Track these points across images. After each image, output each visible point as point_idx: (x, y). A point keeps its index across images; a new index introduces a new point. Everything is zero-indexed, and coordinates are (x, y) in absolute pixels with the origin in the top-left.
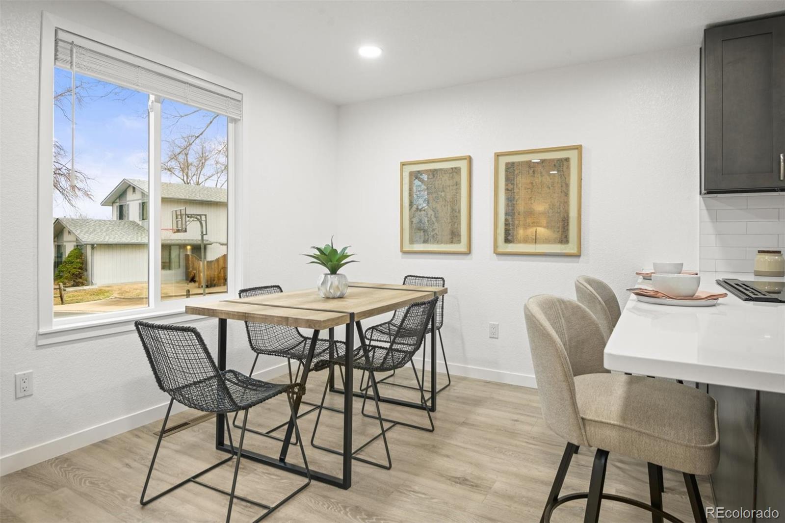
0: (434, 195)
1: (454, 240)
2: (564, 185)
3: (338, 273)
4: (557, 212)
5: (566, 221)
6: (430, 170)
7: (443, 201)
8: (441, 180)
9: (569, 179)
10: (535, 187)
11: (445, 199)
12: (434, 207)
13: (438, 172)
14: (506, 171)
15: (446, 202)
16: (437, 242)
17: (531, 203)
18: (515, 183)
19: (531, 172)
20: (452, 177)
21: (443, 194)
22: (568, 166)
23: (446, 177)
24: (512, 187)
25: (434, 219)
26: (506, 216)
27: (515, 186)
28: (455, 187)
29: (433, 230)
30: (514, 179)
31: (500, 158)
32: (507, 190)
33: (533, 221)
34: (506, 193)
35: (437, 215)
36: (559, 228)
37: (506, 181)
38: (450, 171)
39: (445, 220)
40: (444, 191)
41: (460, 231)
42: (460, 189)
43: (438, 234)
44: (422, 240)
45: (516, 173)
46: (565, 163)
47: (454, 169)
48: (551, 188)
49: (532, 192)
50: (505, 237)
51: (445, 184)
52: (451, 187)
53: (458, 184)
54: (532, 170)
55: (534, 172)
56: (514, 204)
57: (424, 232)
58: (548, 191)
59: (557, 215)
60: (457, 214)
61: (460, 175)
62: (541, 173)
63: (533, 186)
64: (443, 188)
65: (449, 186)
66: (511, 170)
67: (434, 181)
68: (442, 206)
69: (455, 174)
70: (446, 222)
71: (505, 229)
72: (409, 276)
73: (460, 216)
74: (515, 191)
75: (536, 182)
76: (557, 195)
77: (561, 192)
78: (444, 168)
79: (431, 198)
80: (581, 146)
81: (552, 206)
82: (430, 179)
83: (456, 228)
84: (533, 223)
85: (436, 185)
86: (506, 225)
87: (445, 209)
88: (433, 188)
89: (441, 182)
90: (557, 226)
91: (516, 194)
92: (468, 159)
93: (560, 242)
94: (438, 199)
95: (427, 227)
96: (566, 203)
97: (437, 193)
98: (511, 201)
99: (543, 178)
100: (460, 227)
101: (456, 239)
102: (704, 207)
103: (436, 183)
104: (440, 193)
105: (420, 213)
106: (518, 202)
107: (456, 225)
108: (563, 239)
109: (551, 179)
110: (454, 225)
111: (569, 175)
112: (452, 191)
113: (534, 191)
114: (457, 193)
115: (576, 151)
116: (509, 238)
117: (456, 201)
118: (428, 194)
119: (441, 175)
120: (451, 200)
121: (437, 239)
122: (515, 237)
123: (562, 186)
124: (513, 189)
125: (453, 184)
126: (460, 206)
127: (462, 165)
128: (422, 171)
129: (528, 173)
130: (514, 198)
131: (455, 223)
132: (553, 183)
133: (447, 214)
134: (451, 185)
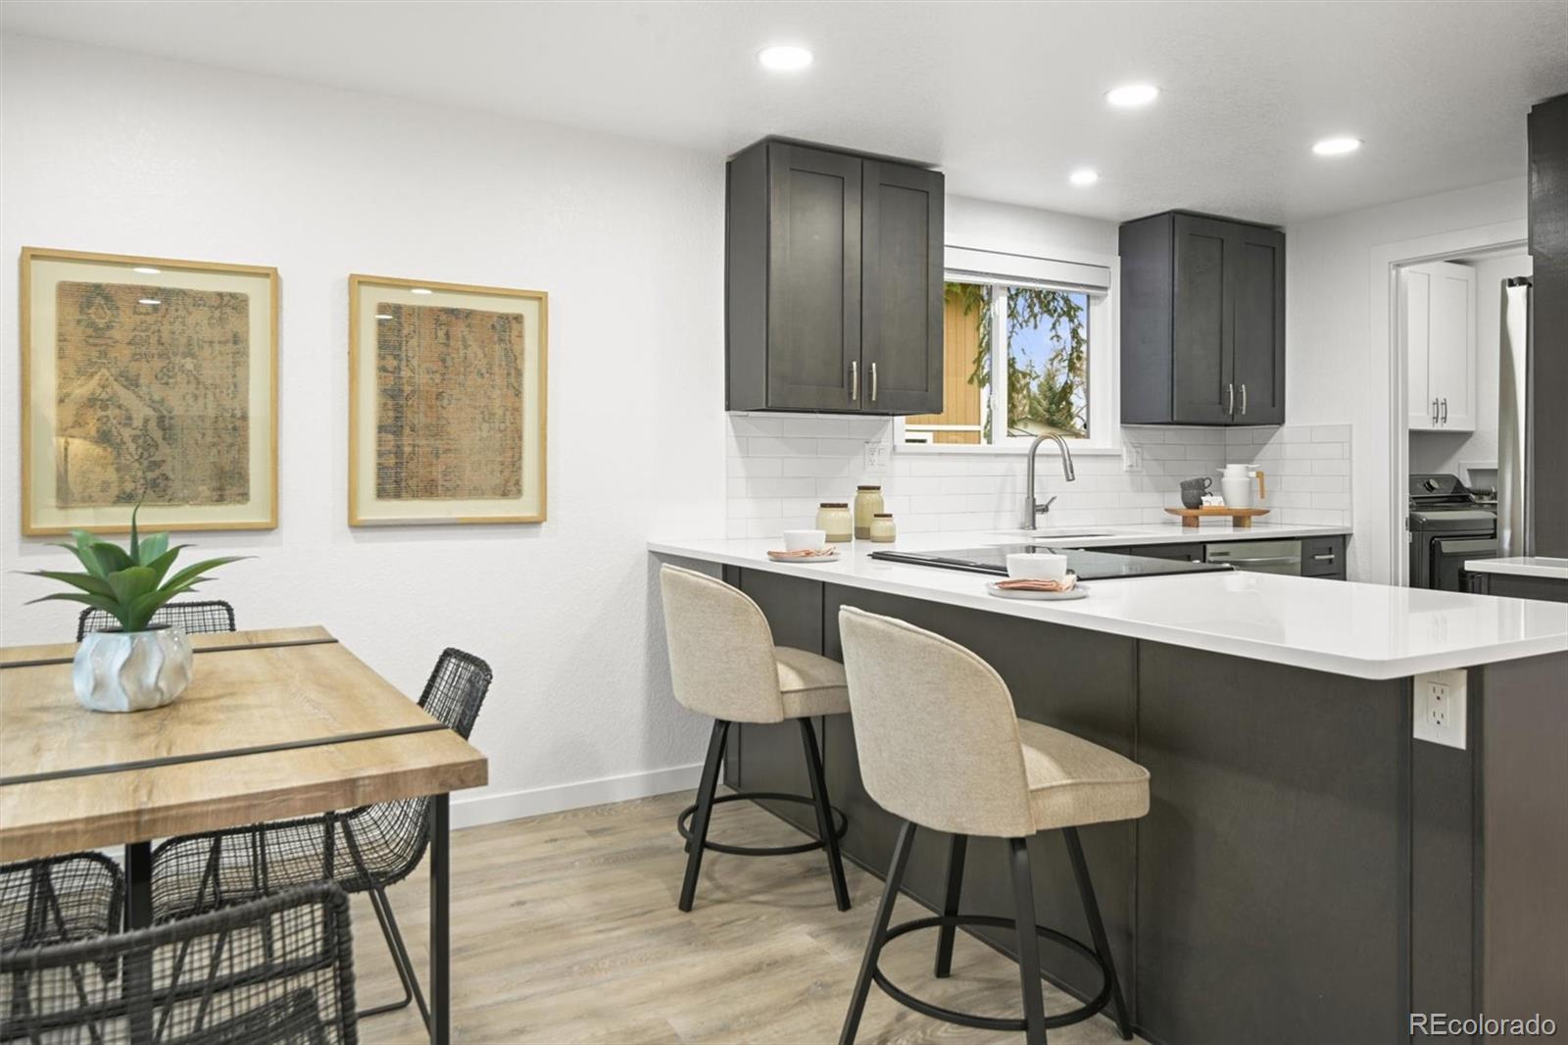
0: (158, 363)
1: (226, 493)
2: (513, 372)
4: (501, 431)
5: (516, 450)
6: (143, 288)
7: (188, 383)
8: (183, 323)
9: (523, 364)
10: (451, 369)
11: (197, 379)
12: (156, 397)
14: (380, 324)
15: (201, 386)
16: (170, 500)
17: (443, 408)
18: (404, 357)
19: (441, 334)
20: (220, 319)
21: (189, 364)
22: (521, 332)
23: (200, 316)
24: (395, 363)
25: (157, 434)
26: (379, 432)
27: (404, 363)
28: (230, 347)
29: (157, 464)
30: (400, 345)
31: (364, 289)
32: (382, 369)
33: (446, 447)
34: (380, 378)
35: (168, 421)
36: (502, 464)
37: (380, 348)
38: (214, 301)
39: (199, 437)
40: (193, 356)
41: (247, 469)
42: (245, 353)
43: (172, 476)
44: (114, 491)
45: (405, 332)
46: (515, 325)
47: (226, 299)
48: (486, 376)
49: (444, 379)
50: (379, 484)
51: (195, 337)
52: (217, 347)
53: (238, 340)
54: (444, 331)
55: (447, 335)
56: (401, 406)
57: (118, 470)
58: (479, 381)
59: (499, 435)
60: (238, 423)
61: (247, 316)
62: (464, 340)
63: (447, 367)
64: (189, 344)
65: (211, 343)
66: (392, 323)
67: (156, 322)
68: (184, 398)
69: (229, 310)
70: (200, 441)
71: (379, 464)
73: (246, 429)
74: (403, 374)
75: (453, 358)
76: (499, 392)
77: (508, 387)
78: (192, 290)
79: (145, 370)
80: (546, 294)
81: (488, 416)
82: (141, 314)
83: (235, 462)
84: (447, 451)
85: (165, 335)
86: (380, 454)
87: (196, 410)
88: (154, 340)
89: (181, 327)
90: (499, 459)
91: (404, 381)
92: (267, 275)
93: (505, 494)
94: (170, 377)
95: (130, 454)
96: (517, 411)
97: (169, 358)
98: (394, 397)
99: (469, 352)
100: (248, 460)
101: (236, 490)
102: (732, 433)
103: (166, 329)
104: (177, 360)
105: (104, 413)
106: (410, 403)
107: (234, 453)
108: (509, 488)
109: (485, 356)
110: (228, 452)
111: (522, 353)
112: (220, 358)
113: (450, 379)
114: (236, 364)
115: (535, 304)
116: (394, 482)
117: (235, 385)
118: (135, 358)
119: (181, 308)
120: (218, 381)
121: (170, 492)
122: (403, 484)
123: (509, 374)
124: (398, 368)
125: (223, 339)
126: (246, 400)
127: (255, 291)
128: (113, 286)
129: (433, 335)
130: (401, 391)
131: (232, 445)
132: (490, 366)
133: (203, 421)
134: (216, 340)
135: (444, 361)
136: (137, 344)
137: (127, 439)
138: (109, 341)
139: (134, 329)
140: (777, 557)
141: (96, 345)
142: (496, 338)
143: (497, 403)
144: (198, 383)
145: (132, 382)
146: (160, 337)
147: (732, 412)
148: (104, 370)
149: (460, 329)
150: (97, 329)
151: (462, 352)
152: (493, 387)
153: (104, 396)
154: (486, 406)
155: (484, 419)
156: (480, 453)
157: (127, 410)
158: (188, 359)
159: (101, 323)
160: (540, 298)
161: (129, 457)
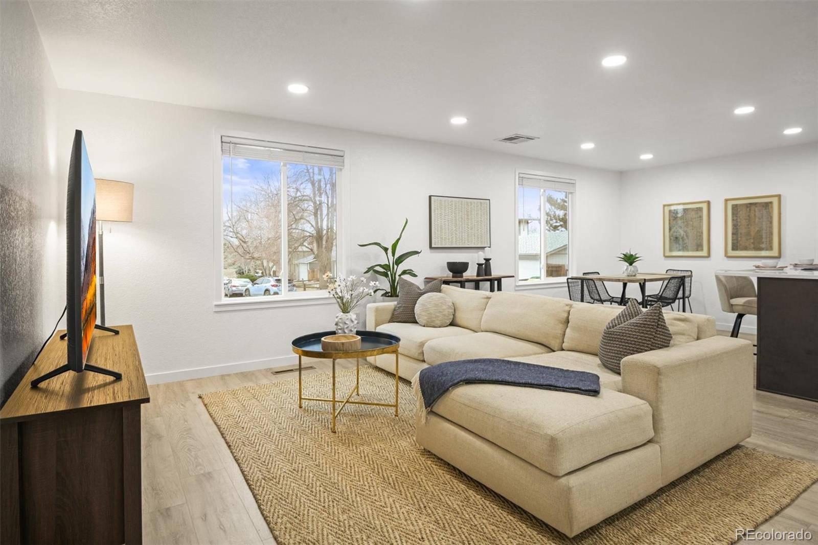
0: (685, 223)
1: (699, 249)
2: (769, 217)
5: (771, 238)
6: (683, 209)
8: (691, 215)
9: (772, 214)
10: (751, 218)
11: (692, 226)
12: (685, 230)
13: (688, 210)
14: (732, 209)
15: (694, 227)
16: (687, 250)
17: (749, 228)
18: (738, 216)
19: (748, 209)
20: (697, 213)
21: (691, 223)
22: (771, 206)
23: (693, 213)
25: (685, 237)
26: (732, 235)
28: (699, 219)
29: (686, 243)
30: (738, 213)
31: (729, 202)
32: (733, 220)
34: (732, 222)
35: (687, 235)
36: (767, 242)
37: (732, 215)
38: (696, 209)
40: (691, 221)
41: (703, 244)
42: (702, 219)
43: (688, 246)
44: (678, 249)
45: (739, 210)
46: (769, 204)
47: (698, 208)
48: (761, 219)
50: (732, 247)
51: (693, 218)
52: (697, 219)
53: (701, 217)
55: (750, 210)
56: (737, 228)
57: (679, 245)
58: (759, 220)
60: (701, 234)
61: (703, 212)
62: (755, 210)
64: (691, 219)
66: (736, 208)
67: (685, 215)
68: (690, 230)
69: (699, 211)
70: (693, 238)
71: (732, 242)
73: (703, 235)
75: (752, 215)
76: (764, 222)
77: (768, 221)
78: (692, 208)
79: (683, 225)
80: (780, 195)
86: (732, 240)
88: (684, 218)
91: (739, 222)
92: (707, 202)
93: (768, 250)
94: (688, 226)
97: (687, 222)
98: (735, 226)
99: (756, 213)
100: (704, 242)
103: (687, 216)
104: (689, 222)
105: (676, 234)
106: (740, 227)
108: (769, 248)
109: (761, 214)
110: (699, 240)
112: (697, 221)
113: (750, 221)
114: (700, 222)
116: (735, 248)
117: (700, 227)
118: (682, 222)
119: (690, 212)
120: (697, 226)
122: (739, 247)
124: (737, 219)
126: (702, 229)
127: (705, 206)
128: (677, 209)
129: (746, 211)
130: (738, 225)
132: (762, 216)
133: (694, 234)
134: (697, 217)
135: (749, 216)
136: (682, 220)
137: (681, 239)
138: (677, 220)
141: (675, 221)
142: (765, 208)
146: (686, 218)
148: (676, 226)
149: (753, 208)
151: (754, 214)
153: (676, 231)
155: (760, 230)
156: (759, 238)
157: (680, 233)
159: (675, 217)
161: (681, 242)
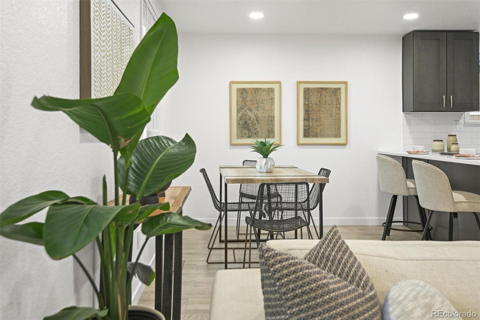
0: (256, 105)
1: (270, 136)
3: (268, 157)
5: (339, 125)
6: (253, 88)
7: (262, 110)
8: (261, 96)
9: (341, 101)
10: (322, 104)
12: (256, 114)
13: (259, 90)
14: (304, 93)
15: (265, 110)
16: (258, 137)
17: (320, 114)
18: (310, 101)
19: (319, 94)
20: (269, 94)
21: (262, 105)
22: (340, 93)
23: (264, 94)
24: (308, 103)
25: (256, 122)
26: (304, 121)
28: (271, 101)
29: (256, 129)
30: (309, 98)
31: (301, 85)
32: (305, 104)
33: (321, 124)
34: (304, 107)
35: (258, 119)
36: (335, 128)
37: (304, 99)
38: (267, 90)
39: (264, 122)
40: (262, 103)
41: (274, 130)
42: (274, 102)
43: (258, 131)
44: (247, 135)
45: (310, 95)
46: (338, 91)
47: (270, 89)
48: (331, 105)
49: (320, 106)
50: (304, 134)
51: (263, 99)
52: (268, 101)
53: (272, 99)
54: (320, 94)
55: (321, 95)
56: (309, 114)
57: (248, 130)
58: (329, 106)
59: (334, 121)
60: (272, 119)
61: (274, 93)
62: (325, 96)
63: (321, 103)
64: (262, 101)
65: (267, 100)
66: (307, 92)
67: (256, 96)
68: (261, 113)
69: (270, 92)
70: (264, 123)
71: (304, 129)
72: (246, 161)
73: (274, 120)
74: (310, 105)
75: (322, 101)
77: (337, 108)
78: (262, 88)
79: (253, 107)
80: (347, 82)
81: (331, 115)
82: (252, 94)
83: (272, 128)
84: (321, 125)
85: (257, 99)
86: (304, 126)
87: (264, 115)
88: (255, 100)
89: (261, 97)
90: (334, 127)
91: (310, 107)
92: (279, 83)
93: (336, 137)
94: (258, 108)
95: (251, 127)
96: (339, 114)
97: (258, 104)
98: (307, 111)
99: (326, 99)
100: (274, 128)
101: (272, 135)
102: (404, 119)
103: (257, 97)
104: (260, 104)
105: (245, 117)
106: (311, 113)
107: (271, 126)
108: (338, 135)
109: (331, 100)
110: (270, 126)
111: (340, 98)
112: (268, 104)
113: (321, 106)
114: (272, 105)
115: (344, 85)
116: (307, 134)
117: (272, 110)
118: (251, 104)
119: (260, 92)
120: (268, 109)
121: (258, 135)
122: (310, 134)
123: (337, 104)
125: (269, 99)
126: (274, 113)
127: (276, 87)
128: (247, 88)
129: (317, 95)
130: (309, 110)
131: (271, 124)
132: (332, 102)
133: (265, 119)
134: (268, 99)
135: (320, 102)
136: (252, 101)
137: (250, 123)
138: (246, 101)
139: (251, 98)
140: (409, 153)
141: (244, 102)
142: (333, 95)
143: (334, 112)
144: (264, 110)
145: (251, 110)
146: (256, 99)
147: (405, 113)
148: (245, 107)
149: (324, 93)
150: (244, 98)
151: (325, 100)
152: (333, 108)
153: (245, 113)
154: (331, 113)
155: (330, 116)
156: (329, 126)
157: (250, 116)
158: (262, 104)
159: (245, 97)
160: (346, 83)
161: (250, 127)
